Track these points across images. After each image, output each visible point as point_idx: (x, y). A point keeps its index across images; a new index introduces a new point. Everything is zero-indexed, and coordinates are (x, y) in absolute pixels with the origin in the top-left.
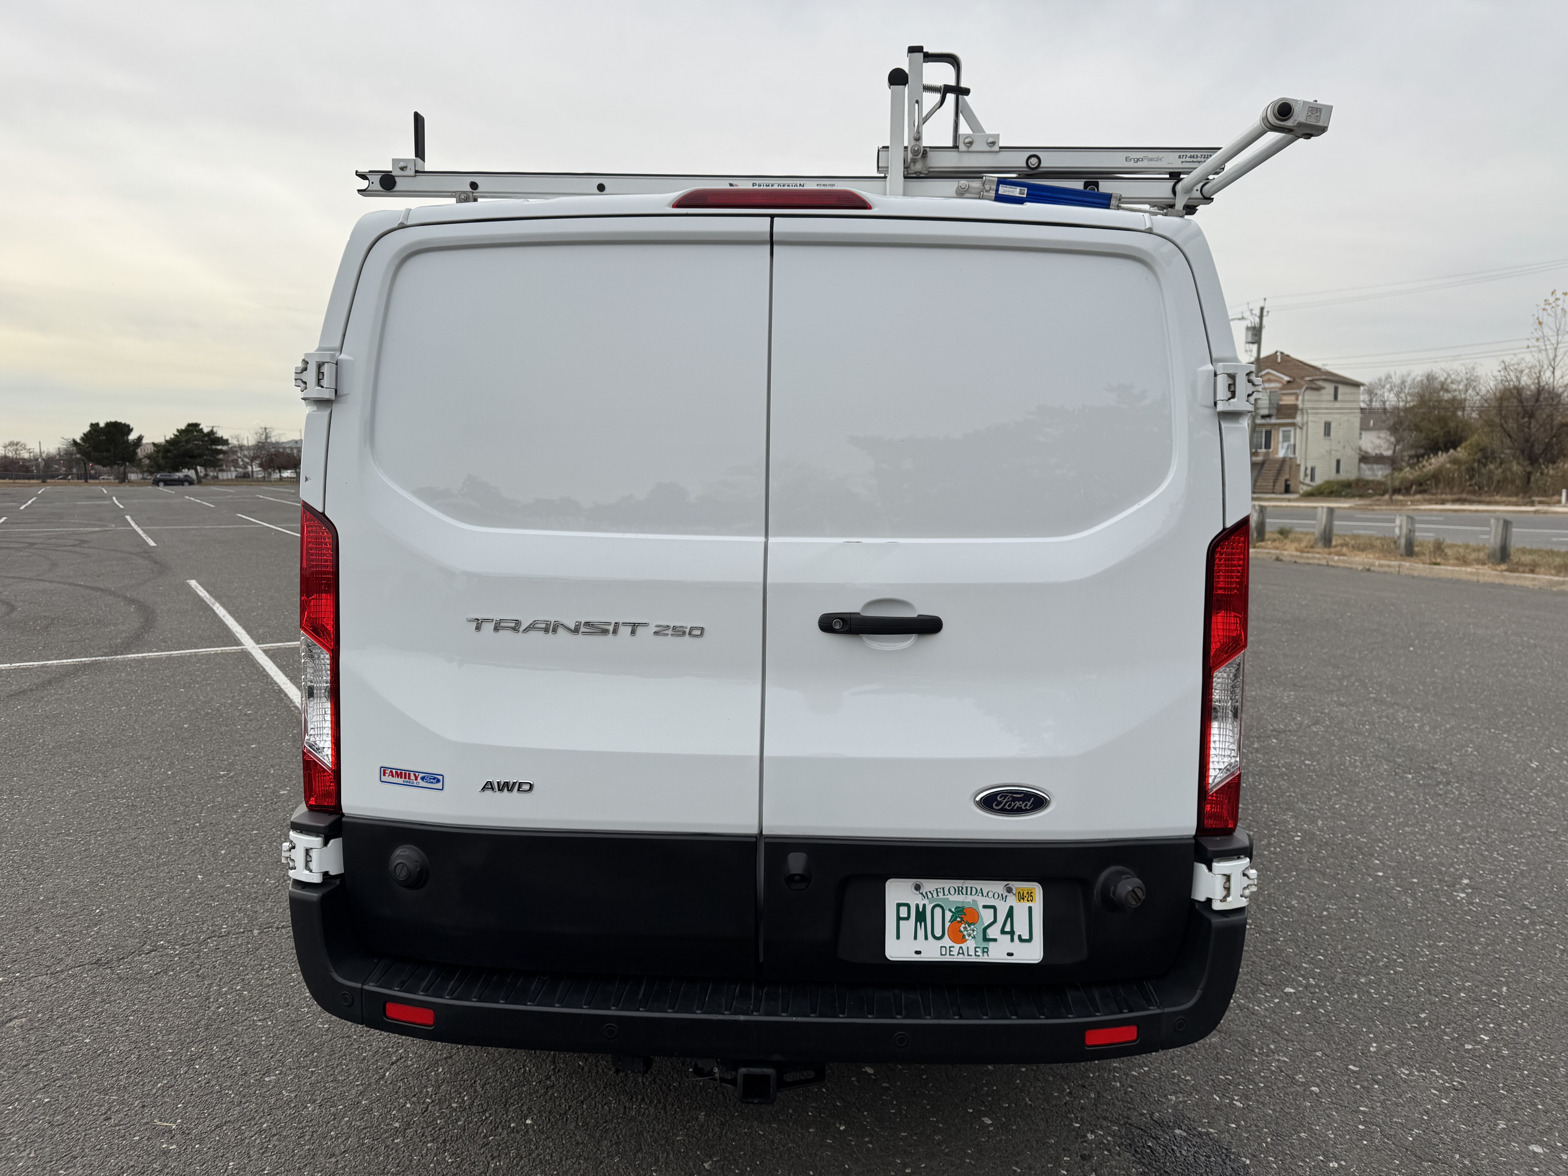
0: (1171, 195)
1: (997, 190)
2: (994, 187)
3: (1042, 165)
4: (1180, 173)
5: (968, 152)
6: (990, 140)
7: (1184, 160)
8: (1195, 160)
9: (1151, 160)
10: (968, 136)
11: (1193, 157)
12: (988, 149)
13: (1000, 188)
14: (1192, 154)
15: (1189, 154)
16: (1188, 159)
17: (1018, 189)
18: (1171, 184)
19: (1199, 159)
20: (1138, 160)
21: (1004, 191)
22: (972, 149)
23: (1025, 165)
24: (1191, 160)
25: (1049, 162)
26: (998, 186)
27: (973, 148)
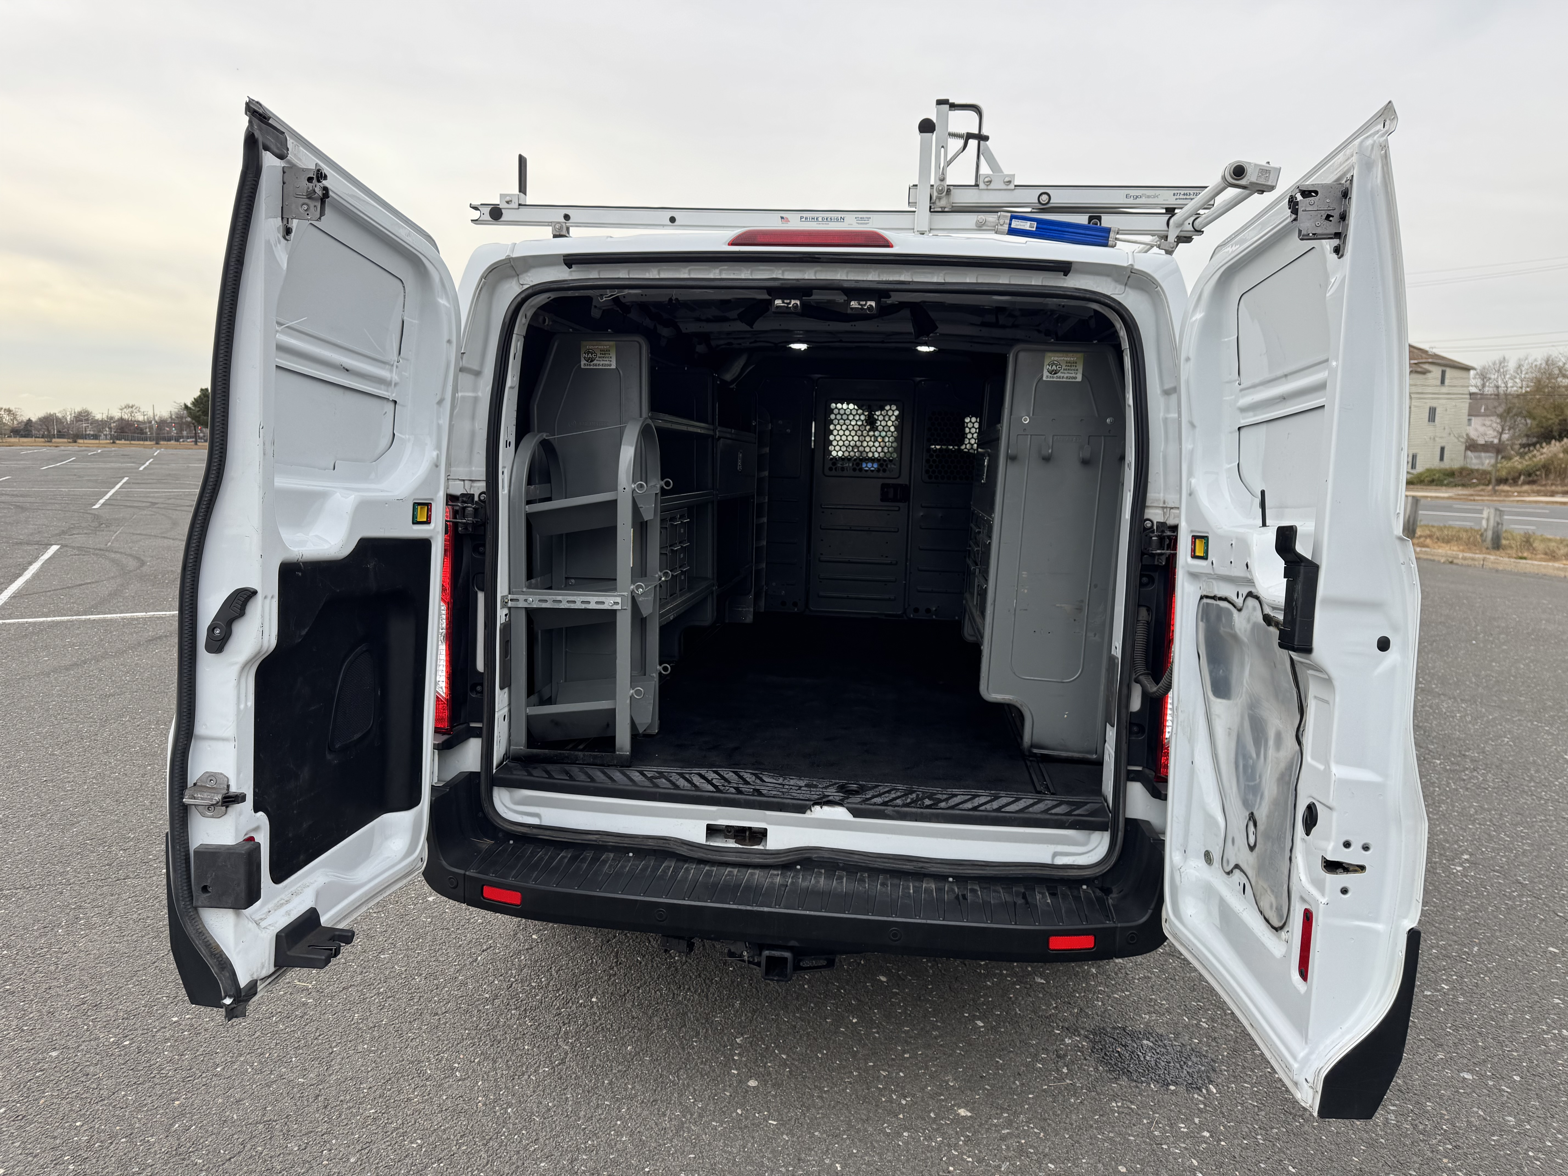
0: (1165, 228)
2: (1008, 221)
3: (1051, 202)
4: (1175, 209)
5: (987, 189)
6: (1007, 179)
7: (1178, 197)
8: (1188, 197)
9: (1149, 197)
10: (988, 176)
11: (1187, 194)
12: (1005, 187)
14: (1186, 192)
15: (1182, 192)
16: (1182, 197)
17: (1029, 223)
18: (1166, 217)
19: (1192, 197)
20: (1137, 197)
21: (1017, 225)
22: (989, 187)
23: (1037, 201)
24: (1185, 197)
25: (1058, 198)
26: (1011, 220)
27: (992, 186)
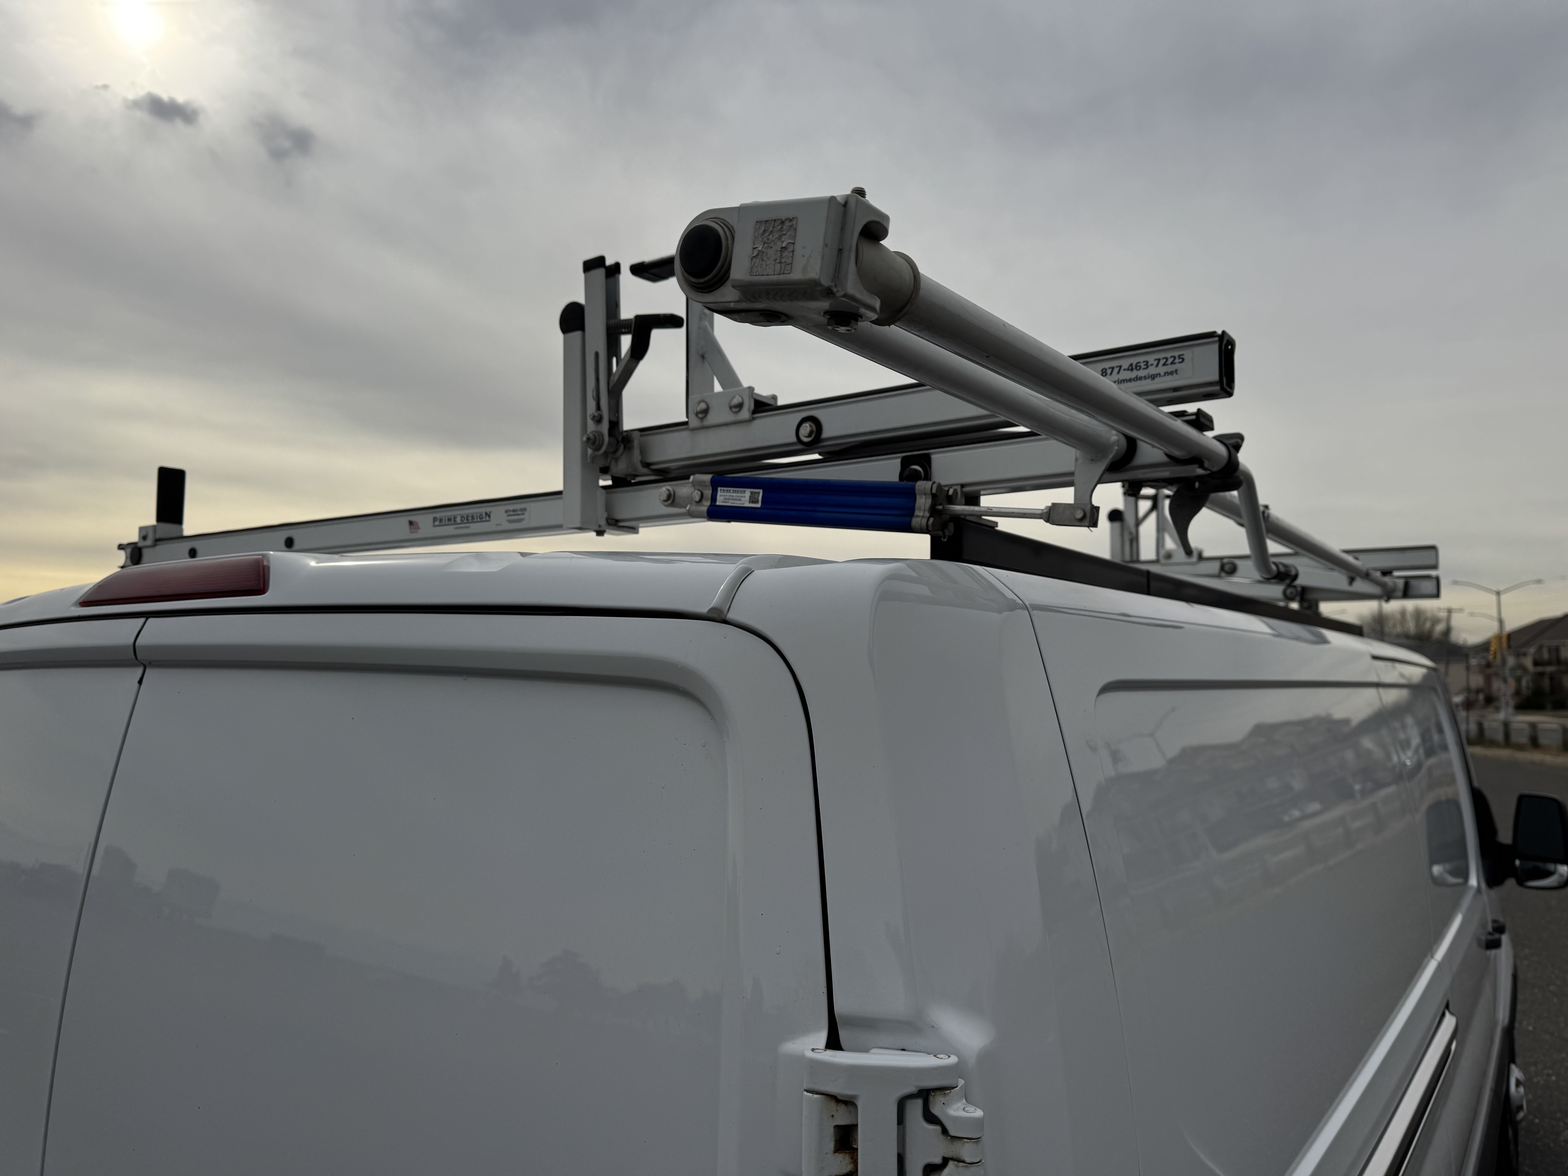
1: (714, 498)
3: (826, 434)
13: (719, 493)
